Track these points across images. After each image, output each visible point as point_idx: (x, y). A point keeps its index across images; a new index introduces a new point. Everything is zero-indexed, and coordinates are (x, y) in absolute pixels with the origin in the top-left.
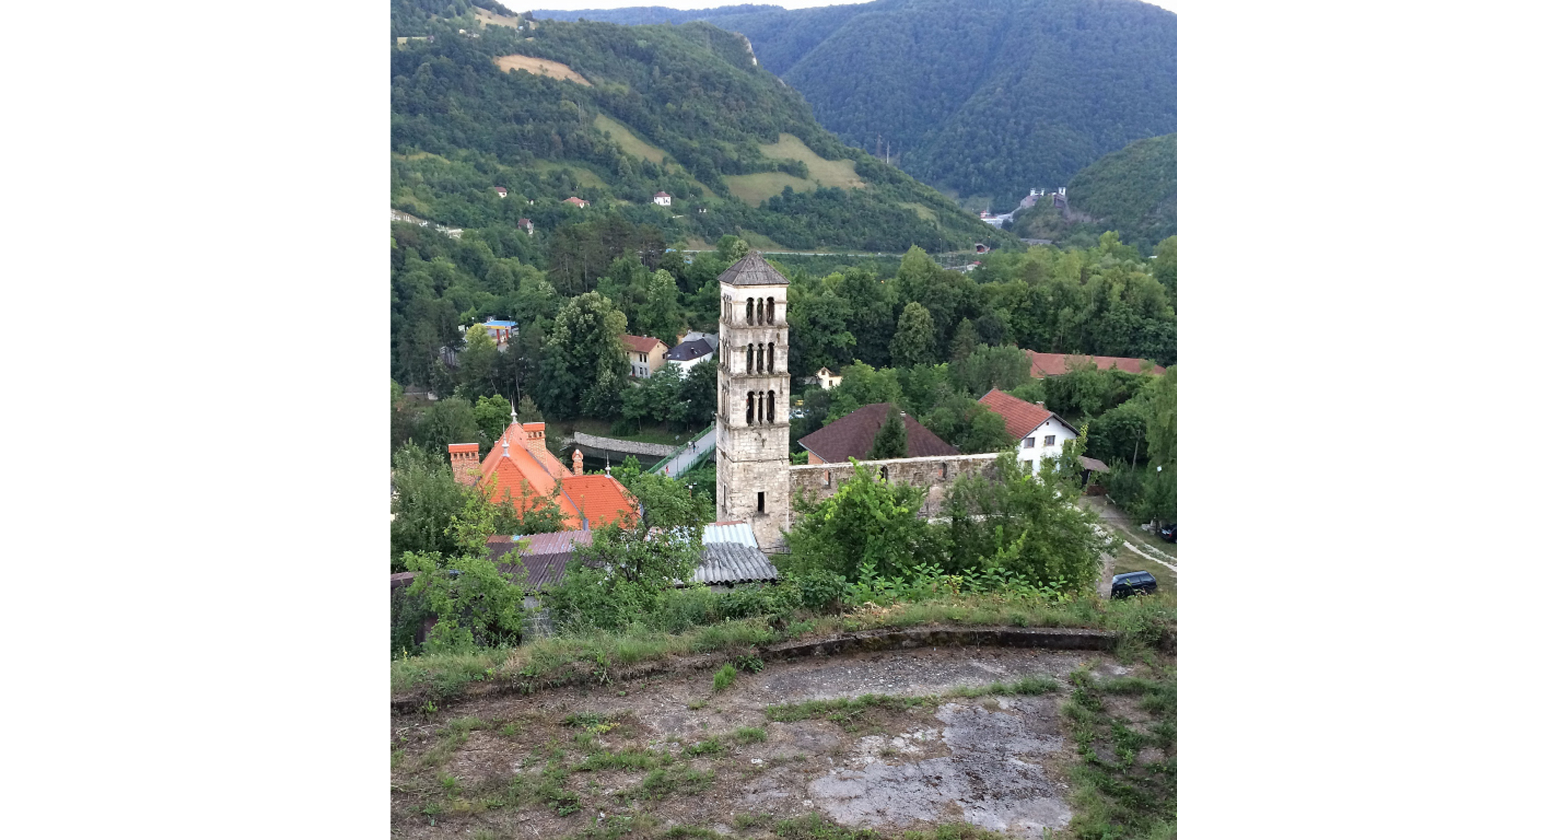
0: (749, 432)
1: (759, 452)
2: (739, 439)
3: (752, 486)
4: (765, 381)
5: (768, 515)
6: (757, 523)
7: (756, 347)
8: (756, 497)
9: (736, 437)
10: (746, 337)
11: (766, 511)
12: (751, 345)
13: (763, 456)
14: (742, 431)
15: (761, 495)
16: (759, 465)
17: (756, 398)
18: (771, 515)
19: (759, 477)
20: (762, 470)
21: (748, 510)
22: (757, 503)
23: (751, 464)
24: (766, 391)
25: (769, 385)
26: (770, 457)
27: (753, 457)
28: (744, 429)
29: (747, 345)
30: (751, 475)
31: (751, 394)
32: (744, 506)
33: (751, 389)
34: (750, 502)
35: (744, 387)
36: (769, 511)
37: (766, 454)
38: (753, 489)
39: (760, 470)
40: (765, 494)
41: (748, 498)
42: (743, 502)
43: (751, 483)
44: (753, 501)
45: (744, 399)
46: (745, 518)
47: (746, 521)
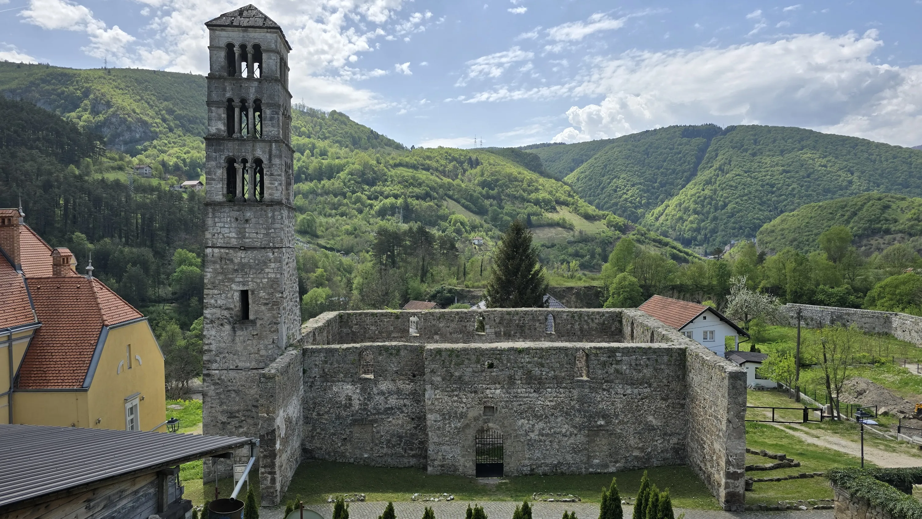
0: (226, 209)
1: (241, 234)
2: (214, 217)
3: (232, 281)
4: (247, 146)
5: (254, 322)
6: (239, 333)
7: (237, 102)
8: (237, 296)
9: (210, 215)
10: (224, 90)
11: (251, 317)
12: (230, 100)
13: (247, 242)
14: (217, 208)
15: (244, 294)
16: (241, 254)
17: (238, 166)
18: (259, 323)
19: (242, 268)
20: (245, 261)
21: (226, 313)
22: (239, 305)
23: (231, 251)
24: (250, 158)
25: (253, 150)
26: (257, 245)
27: (234, 242)
28: (220, 204)
29: (225, 100)
30: (231, 266)
31: (231, 162)
32: (220, 307)
33: (231, 154)
34: (229, 303)
35: (220, 151)
36: (255, 317)
37: (251, 240)
38: (233, 285)
39: (243, 261)
40: (250, 293)
41: (227, 297)
42: (219, 302)
43: (230, 276)
44: (234, 302)
45: (219, 165)
46: (222, 325)
47: (224, 329)
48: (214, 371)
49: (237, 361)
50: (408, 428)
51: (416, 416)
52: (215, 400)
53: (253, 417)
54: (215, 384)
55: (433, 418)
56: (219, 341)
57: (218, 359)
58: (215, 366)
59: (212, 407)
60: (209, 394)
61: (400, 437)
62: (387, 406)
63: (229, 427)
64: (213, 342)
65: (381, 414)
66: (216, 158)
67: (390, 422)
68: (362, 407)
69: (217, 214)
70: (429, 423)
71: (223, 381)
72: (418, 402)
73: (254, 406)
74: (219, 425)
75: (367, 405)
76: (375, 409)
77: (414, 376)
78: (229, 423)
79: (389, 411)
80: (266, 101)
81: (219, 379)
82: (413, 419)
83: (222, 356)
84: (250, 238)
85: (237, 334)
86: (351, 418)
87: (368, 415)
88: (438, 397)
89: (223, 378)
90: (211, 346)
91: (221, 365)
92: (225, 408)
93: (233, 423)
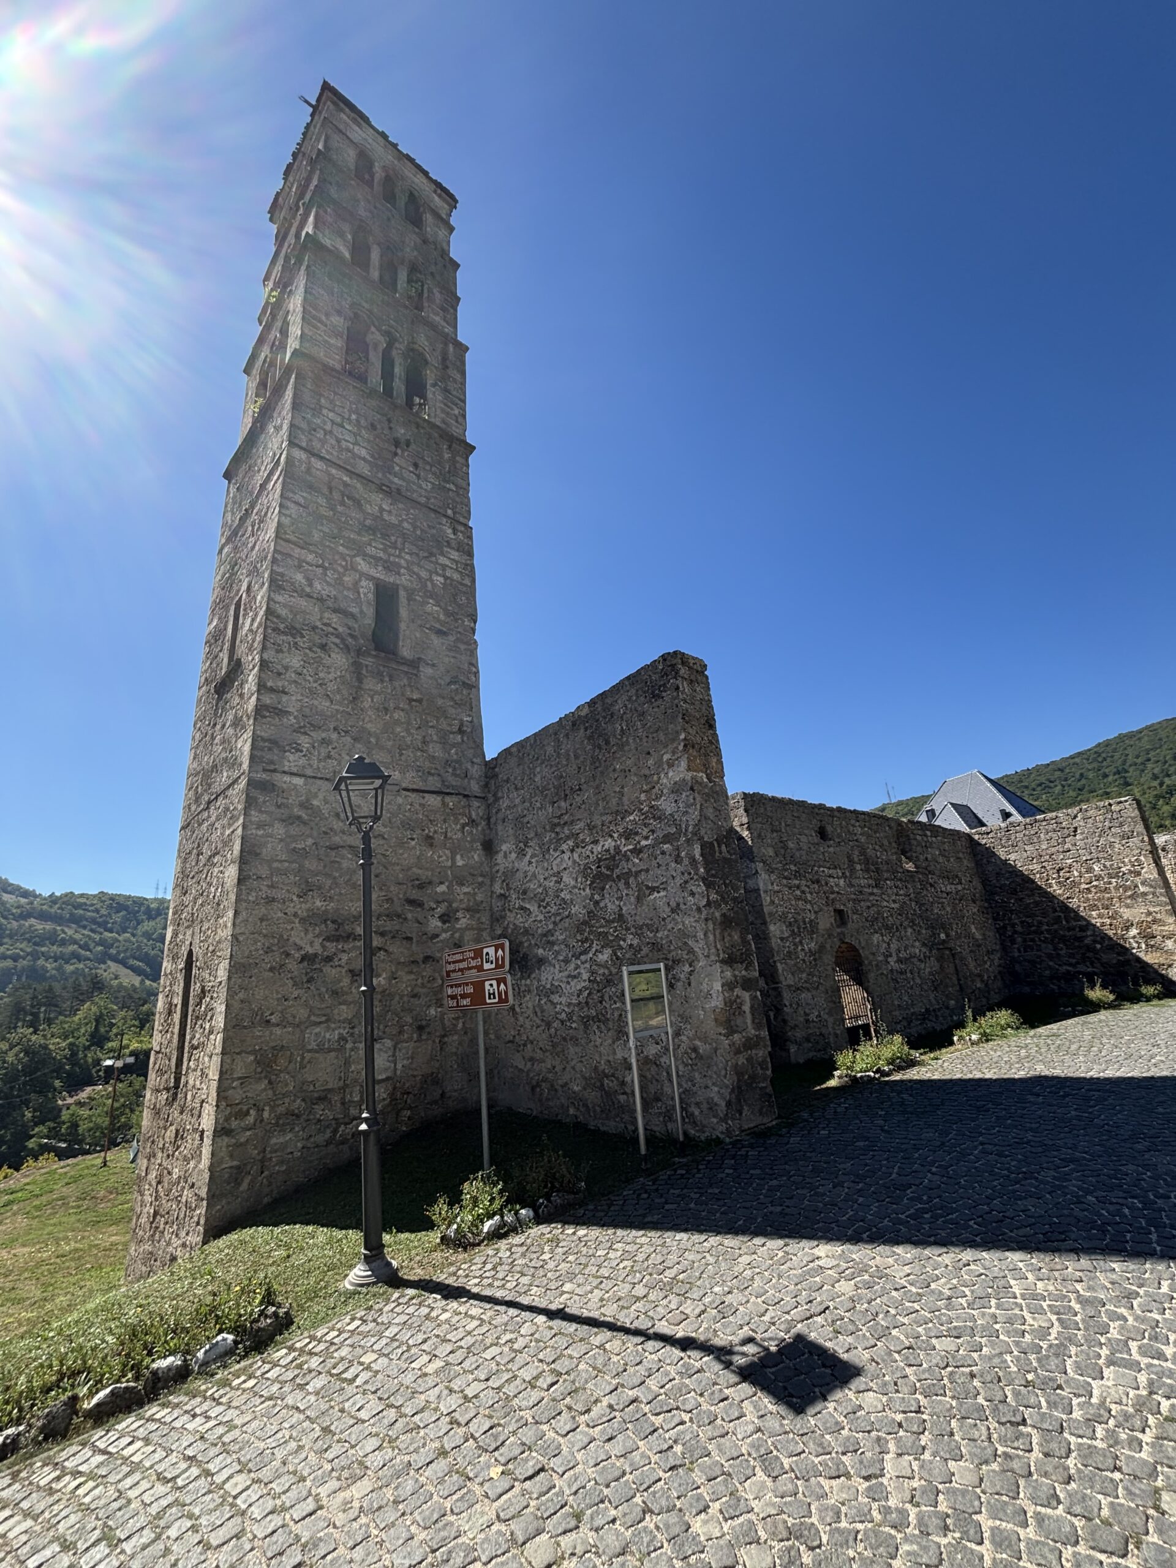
1: (383, 461)
2: (318, 392)
3: (356, 548)
5: (411, 667)
6: (371, 682)
8: (367, 589)
10: (354, 199)
11: (406, 652)
12: (363, 224)
14: (328, 379)
16: (380, 499)
17: (380, 336)
18: (423, 670)
19: (384, 530)
21: (336, 620)
22: (372, 613)
23: (357, 482)
24: (404, 339)
27: (365, 467)
30: (356, 514)
32: (321, 600)
33: (364, 304)
34: (346, 597)
35: (341, 282)
36: (413, 654)
37: (403, 482)
38: (357, 559)
39: (386, 516)
40: (401, 593)
41: (339, 582)
43: (352, 536)
44: (357, 600)
45: (335, 306)
46: (323, 647)
47: (327, 661)
48: (287, 778)
52: (285, 873)
53: (409, 939)
54: (290, 820)
55: (778, 932)
56: (312, 692)
57: (304, 741)
58: (292, 761)
59: (270, 900)
60: (266, 852)
63: (330, 972)
64: (292, 688)
66: (330, 289)
69: (327, 393)
71: (315, 812)
73: (411, 902)
74: (292, 965)
78: (329, 959)
81: (302, 805)
83: (318, 735)
84: (404, 478)
85: (366, 685)
88: (775, 887)
89: (315, 802)
90: (285, 698)
91: (315, 763)
92: (318, 903)
93: (345, 957)
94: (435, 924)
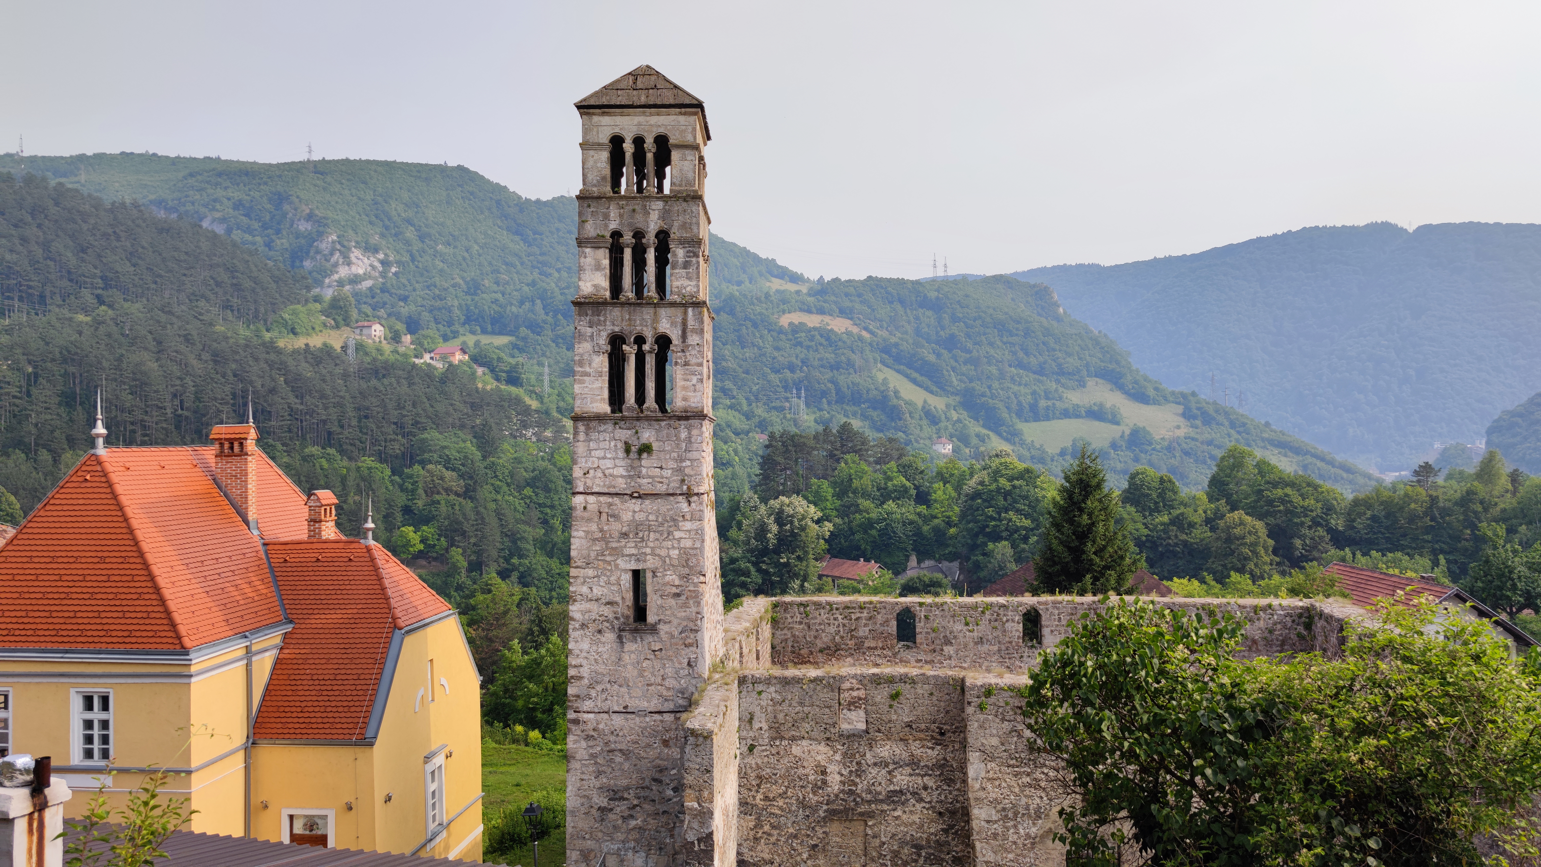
0: (609, 426)
1: (634, 470)
2: (588, 439)
3: (617, 552)
4: (647, 313)
5: (653, 629)
6: (630, 646)
7: (628, 238)
8: (627, 580)
9: (582, 436)
10: (606, 217)
11: (651, 618)
12: (616, 235)
13: (645, 484)
14: (593, 424)
15: (637, 578)
16: (634, 505)
17: (630, 350)
18: (663, 628)
19: (635, 529)
20: (641, 517)
21: (607, 611)
22: (630, 596)
23: (616, 500)
24: (649, 335)
25: (656, 320)
26: (661, 488)
27: (621, 485)
28: (600, 418)
29: (608, 235)
30: (615, 527)
31: (616, 341)
32: (597, 599)
33: (617, 329)
34: (612, 591)
35: (599, 323)
36: (657, 618)
37: (650, 480)
38: (619, 561)
39: (637, 518)
40: (649, 575)
41: (608, 582)
42: (595, 591)
43: (614, 545)
44: (620, 591)
45: (596, 349)
46: (600, 632)
47: (603, 639)
48: (586, 716)
49: (627, 696)
50: (932, 830)
51: (947, 809)
52: (587, 766)
53: (653, 801)
54: (588, 738)
55: (984, 816)
56: (596, 661)
57: (593, 692)
58: (588, 705)
59: (583, 779)
60: (578, 757)
61: (918, 847)
62: (892, 788)
63: (611, 816)
64: (584, 662)
65: (882, 801)
66: (592, 337)
67: (897, 818)
68: (846, 788)
69: (594, 435)
70: (975, 824)
71: (601, 732)
72: (950, 781)
73: (655, 780)
74: (594, 811)
75: (856, 785)
76: (870, 792)
77: (942, 734)
78: (611, 810)
79: (895, 797)
80: (678, 234)
81: (594, 729)
82: (940, 814)
83: (599, 688)
84: (650, 477)
85: (626, 650)
86: (825, 807)
87: (857, 804)
88: (991, 775)
89: (601, 726)
90: (581, 669)
91: (599, 704)
92: (605, 780)
93: (619, 809)
94: (670, 793)
